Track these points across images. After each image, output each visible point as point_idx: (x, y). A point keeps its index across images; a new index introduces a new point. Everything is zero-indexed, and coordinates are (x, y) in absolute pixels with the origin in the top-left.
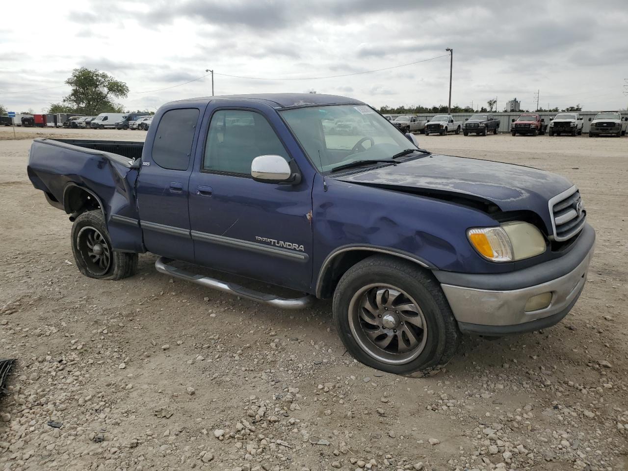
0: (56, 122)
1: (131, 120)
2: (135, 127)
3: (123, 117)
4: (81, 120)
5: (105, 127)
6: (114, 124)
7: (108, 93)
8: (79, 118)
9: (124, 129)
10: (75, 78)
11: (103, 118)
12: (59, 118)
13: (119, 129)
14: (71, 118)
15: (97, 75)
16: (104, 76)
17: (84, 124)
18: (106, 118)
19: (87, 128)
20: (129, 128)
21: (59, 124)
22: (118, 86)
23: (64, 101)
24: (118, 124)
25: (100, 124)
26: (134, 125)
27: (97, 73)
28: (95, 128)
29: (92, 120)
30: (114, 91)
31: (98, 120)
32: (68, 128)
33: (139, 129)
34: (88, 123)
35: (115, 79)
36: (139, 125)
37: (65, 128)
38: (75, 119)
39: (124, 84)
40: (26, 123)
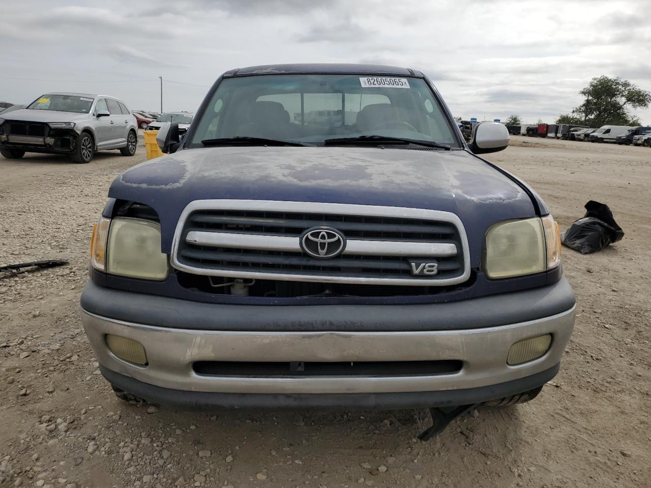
0: (556, 133)
1: (636, 134)
2: (639, 142)
3: (629, 131)
4: (582, 131)
5: (605, 140)
6: (615, 138)
7: (625, 103)
8: (580, 130)
9: (626, 145)
10: (592, 87)
11: (604, 131)
12: (561, 129)
13: (620, 144)
14: (572, 129)
15: (618, 84)
16: (626, 85)
17: (582, 137)
18: (608, 131)
19: (585, 141)
20: (631, 143)
21: (559, 135)
22: (639, 96)
23: (573, 112)
24: (620, 137)
25: (599, 137)
26: (638, 140)
27: (618, 81)
28: (593, 141)
29: (592, 133)
30: (633, 101)
31: (598, 133)
32: (566, 139)
33: (644, 146)
34: (587, 135)
35: (637, 88)
36: (645, 140)
37: (563, 139)
38: (576, 131)
39: (647, 93)
40: (531, 133)
